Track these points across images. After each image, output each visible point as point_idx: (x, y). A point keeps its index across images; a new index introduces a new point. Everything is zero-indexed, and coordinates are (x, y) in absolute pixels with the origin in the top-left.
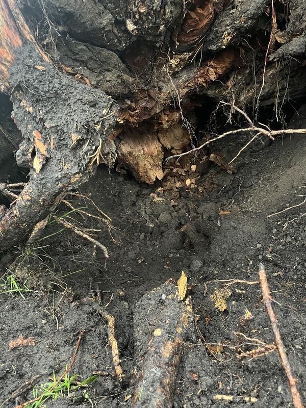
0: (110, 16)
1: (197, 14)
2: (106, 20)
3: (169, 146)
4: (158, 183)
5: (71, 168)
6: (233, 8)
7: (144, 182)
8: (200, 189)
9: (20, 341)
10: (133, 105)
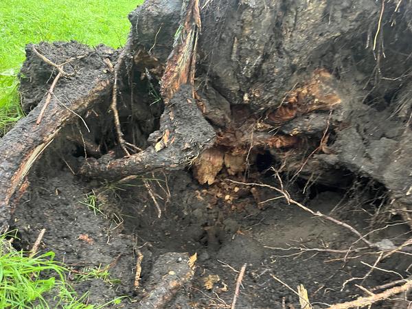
0: (238, 87)
1: (286, 111)
2: (235, 88)
3: (228, 165)
4: (206, 186)
5: (175, 159)
6: (308, 118)
7: (197, 180)
8: (233, 207)
9: (86, 237)
10: (222, 133)
